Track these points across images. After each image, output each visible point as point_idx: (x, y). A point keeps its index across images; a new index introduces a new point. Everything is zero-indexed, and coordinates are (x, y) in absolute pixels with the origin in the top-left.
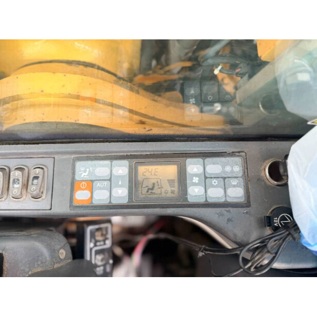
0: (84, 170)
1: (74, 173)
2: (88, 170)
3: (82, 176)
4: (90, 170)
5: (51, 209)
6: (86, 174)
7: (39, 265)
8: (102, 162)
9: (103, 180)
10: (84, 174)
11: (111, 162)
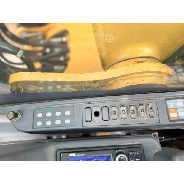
0: (171, 104)
1: (167, 106)
2: (173, 104)
3: (171, 107)
4: (174, 104)
5: (160, 122)
6: (173, 105)
7: (157, 148)
8: (178, 100)
9: (181, 108)
10: (171, 106)
11: (183, 100)
